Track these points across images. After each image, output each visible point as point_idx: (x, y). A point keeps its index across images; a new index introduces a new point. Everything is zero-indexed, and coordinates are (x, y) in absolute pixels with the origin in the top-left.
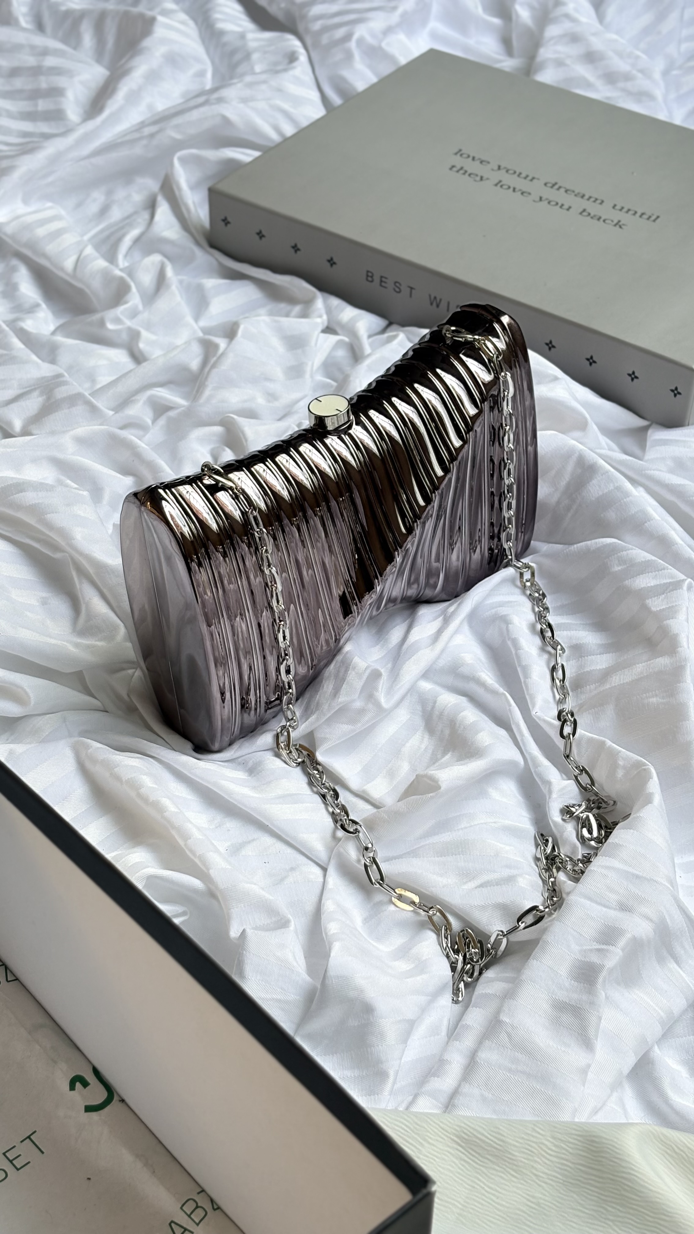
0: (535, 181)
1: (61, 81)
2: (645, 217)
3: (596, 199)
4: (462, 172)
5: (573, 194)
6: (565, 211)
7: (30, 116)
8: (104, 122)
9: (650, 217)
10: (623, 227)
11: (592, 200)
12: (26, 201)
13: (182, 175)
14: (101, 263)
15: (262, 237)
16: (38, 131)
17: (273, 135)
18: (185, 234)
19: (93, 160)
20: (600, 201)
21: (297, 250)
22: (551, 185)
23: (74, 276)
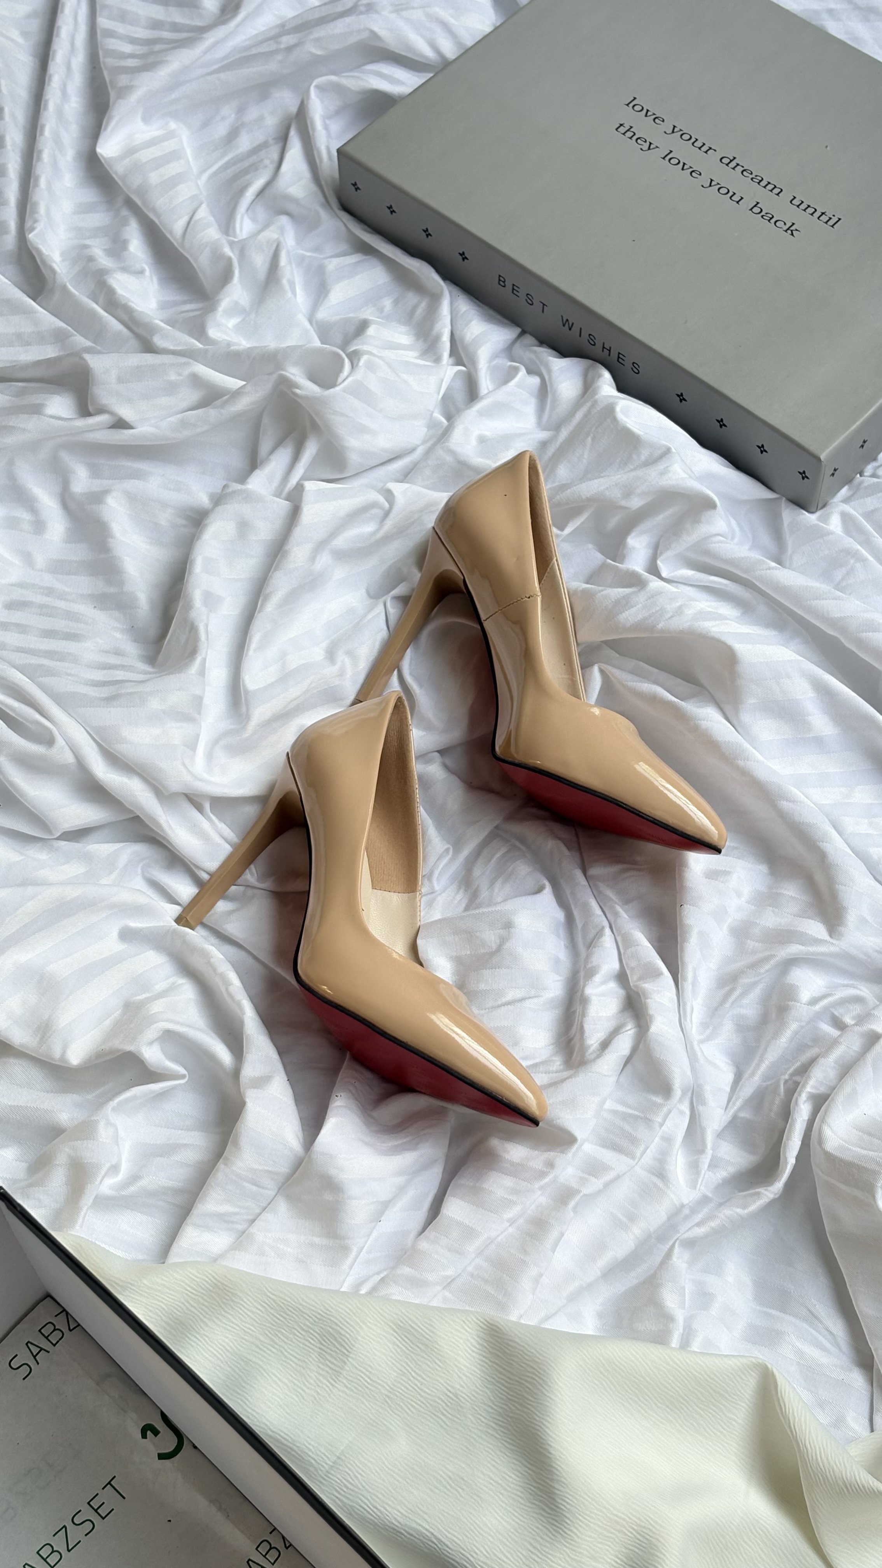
0: (711, 151)
2: (824, 218)
3: (775, 187)
4: (629, 134)
5: (751, 176)
6: (735, 203)
9: (830, 219)
10: (794, 233)
11: (770, 187)
12: (146, 120)
13: (318, 108)
14: (212, 233)
15: (392, 212)
16: (169, 20)
17: (429, 53)
18: (313, 187)
19: (222, 76)
20: (778, 190)
21: (428, 235)
22: (726, 161)
23: (182, 245)
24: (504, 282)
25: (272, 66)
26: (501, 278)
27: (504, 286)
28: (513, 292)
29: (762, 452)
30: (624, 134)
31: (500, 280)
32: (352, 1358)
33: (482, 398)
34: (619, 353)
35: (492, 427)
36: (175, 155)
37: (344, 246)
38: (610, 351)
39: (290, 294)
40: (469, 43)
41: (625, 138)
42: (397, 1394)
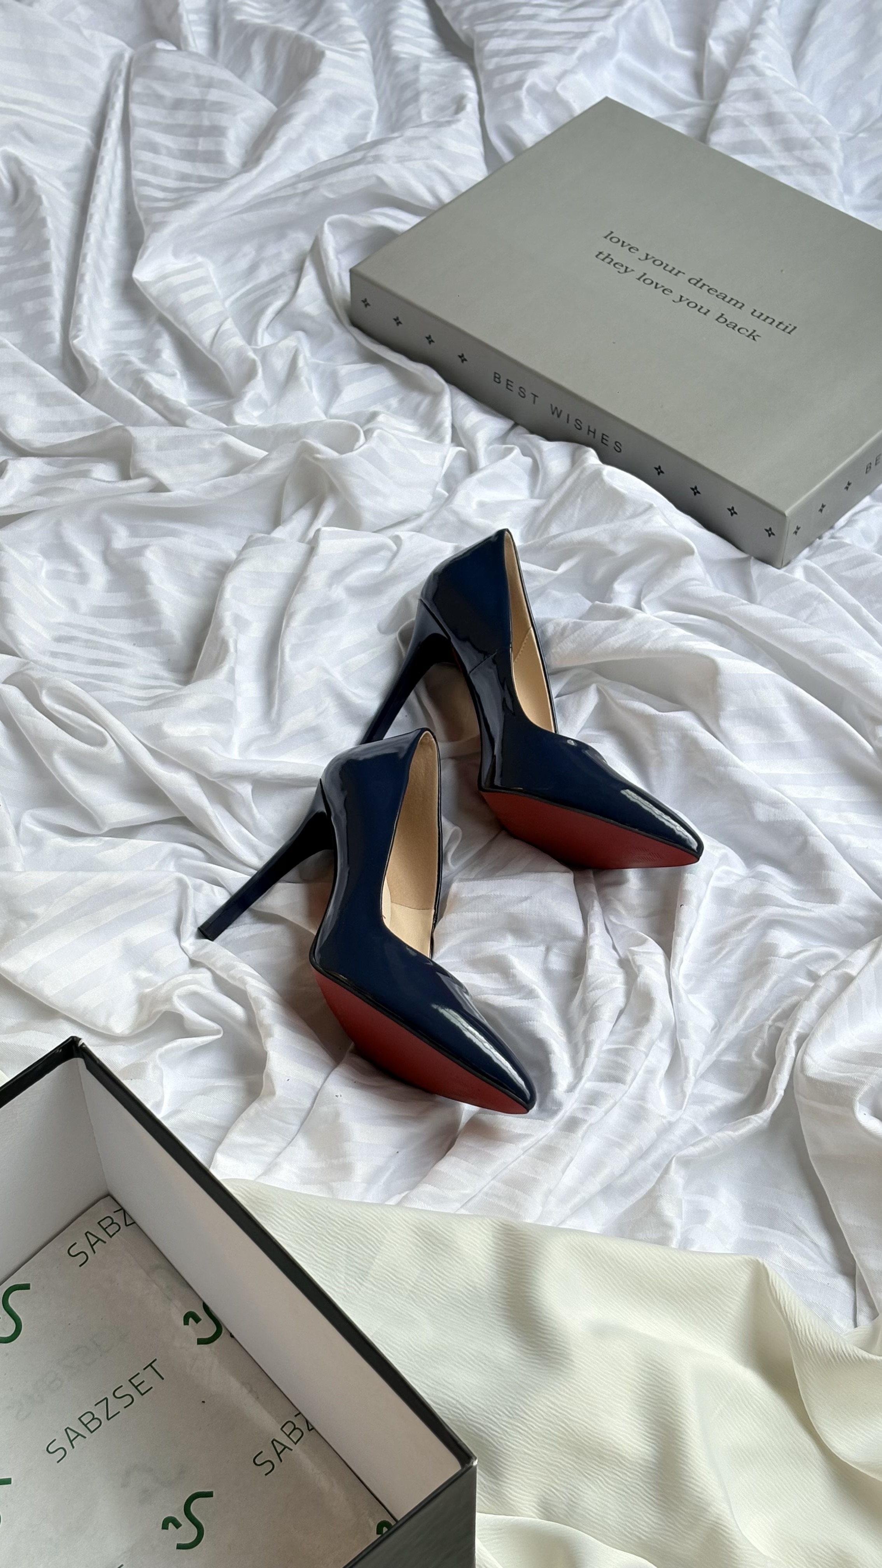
0: (680, 274)
1: (223, 119)
2: (782, 327)
3: (738, 302)
4: (608, 260)
5: (716, 294)
6: (703, 315)
7: (190, 156)
8: (260, 174)
9: (787, 327)
10: (756, 338)
11: (733, 302)
12: (176, 254)
13: (331, 242)
14: (237, 341)
15: (399, 323)
16: (196, 174)
17: (429, 198)
18: (327, 308)
19: (245, 216)
20: (741, 305)
21: (431, 341)
22: (695, 281)
23: (210, 351)
24: (499, 378)
25: (290, 208)
26: (497, 376)
27: (499, 383)
28: (507, 388)
29: (732, 514)
30: (603, 260)
31: (495, 377)
32: (379, 1260)
33: (482, 469)
34: (603, 434)
35: (490, 495)
36: (203, 281)
37: (354, 357)
38: (594, 433)
39: (307, 389)
40: (463, 190)
41: (605, 263)
42: (421, 1289)
